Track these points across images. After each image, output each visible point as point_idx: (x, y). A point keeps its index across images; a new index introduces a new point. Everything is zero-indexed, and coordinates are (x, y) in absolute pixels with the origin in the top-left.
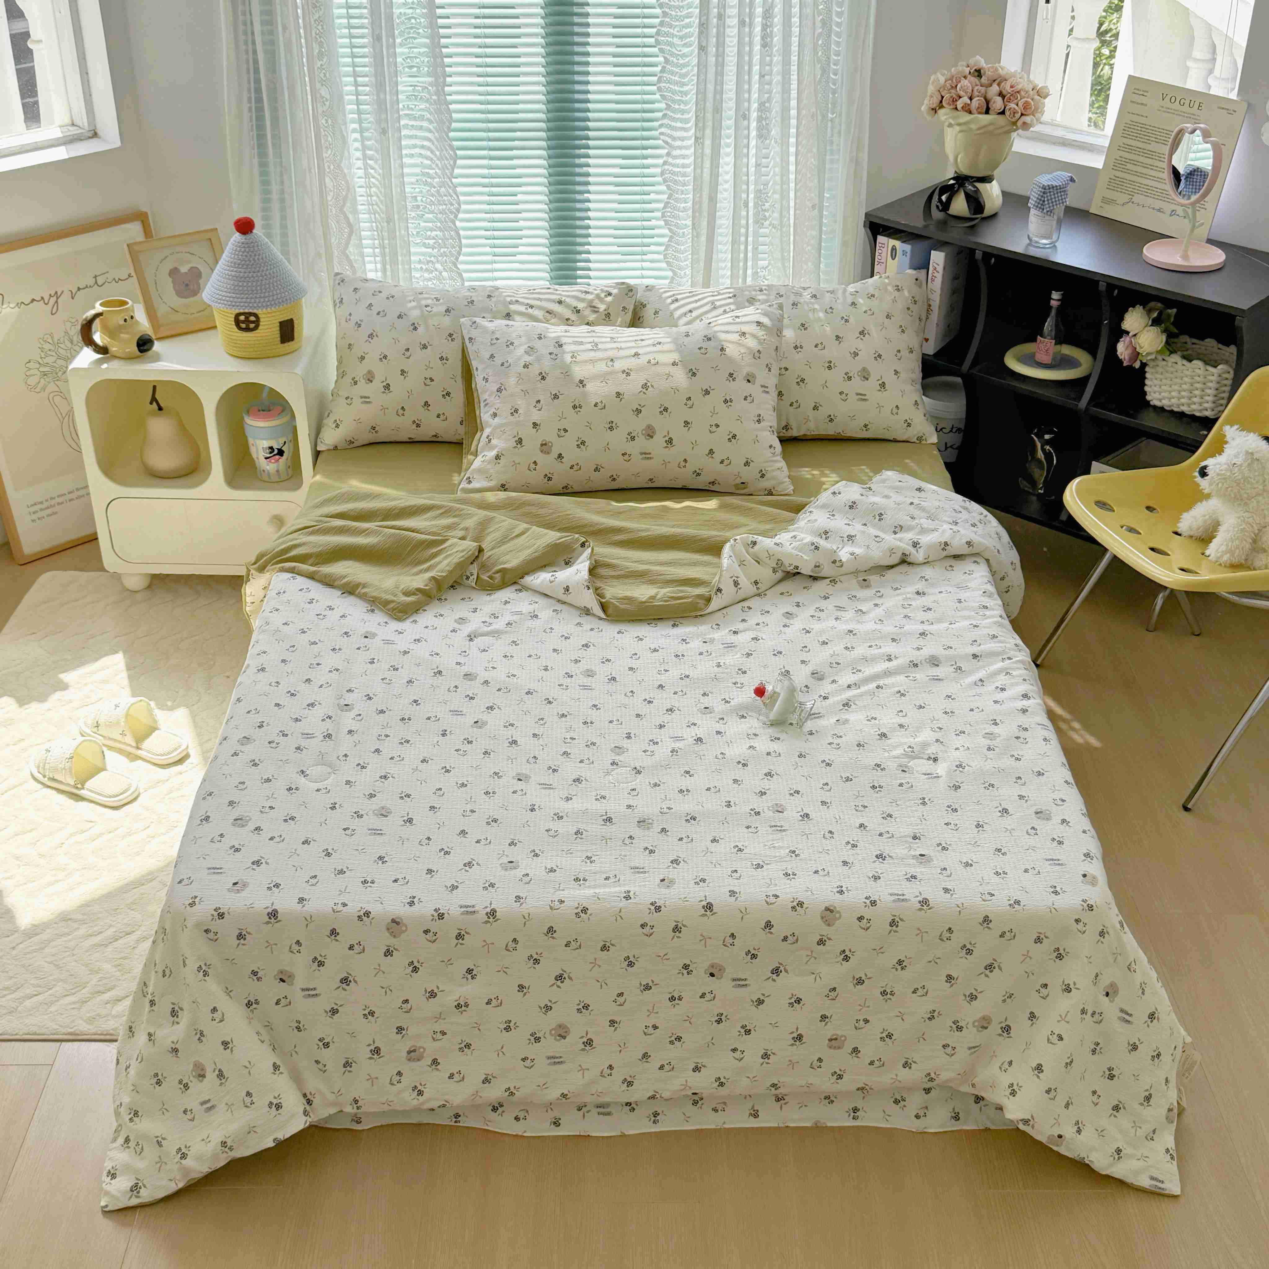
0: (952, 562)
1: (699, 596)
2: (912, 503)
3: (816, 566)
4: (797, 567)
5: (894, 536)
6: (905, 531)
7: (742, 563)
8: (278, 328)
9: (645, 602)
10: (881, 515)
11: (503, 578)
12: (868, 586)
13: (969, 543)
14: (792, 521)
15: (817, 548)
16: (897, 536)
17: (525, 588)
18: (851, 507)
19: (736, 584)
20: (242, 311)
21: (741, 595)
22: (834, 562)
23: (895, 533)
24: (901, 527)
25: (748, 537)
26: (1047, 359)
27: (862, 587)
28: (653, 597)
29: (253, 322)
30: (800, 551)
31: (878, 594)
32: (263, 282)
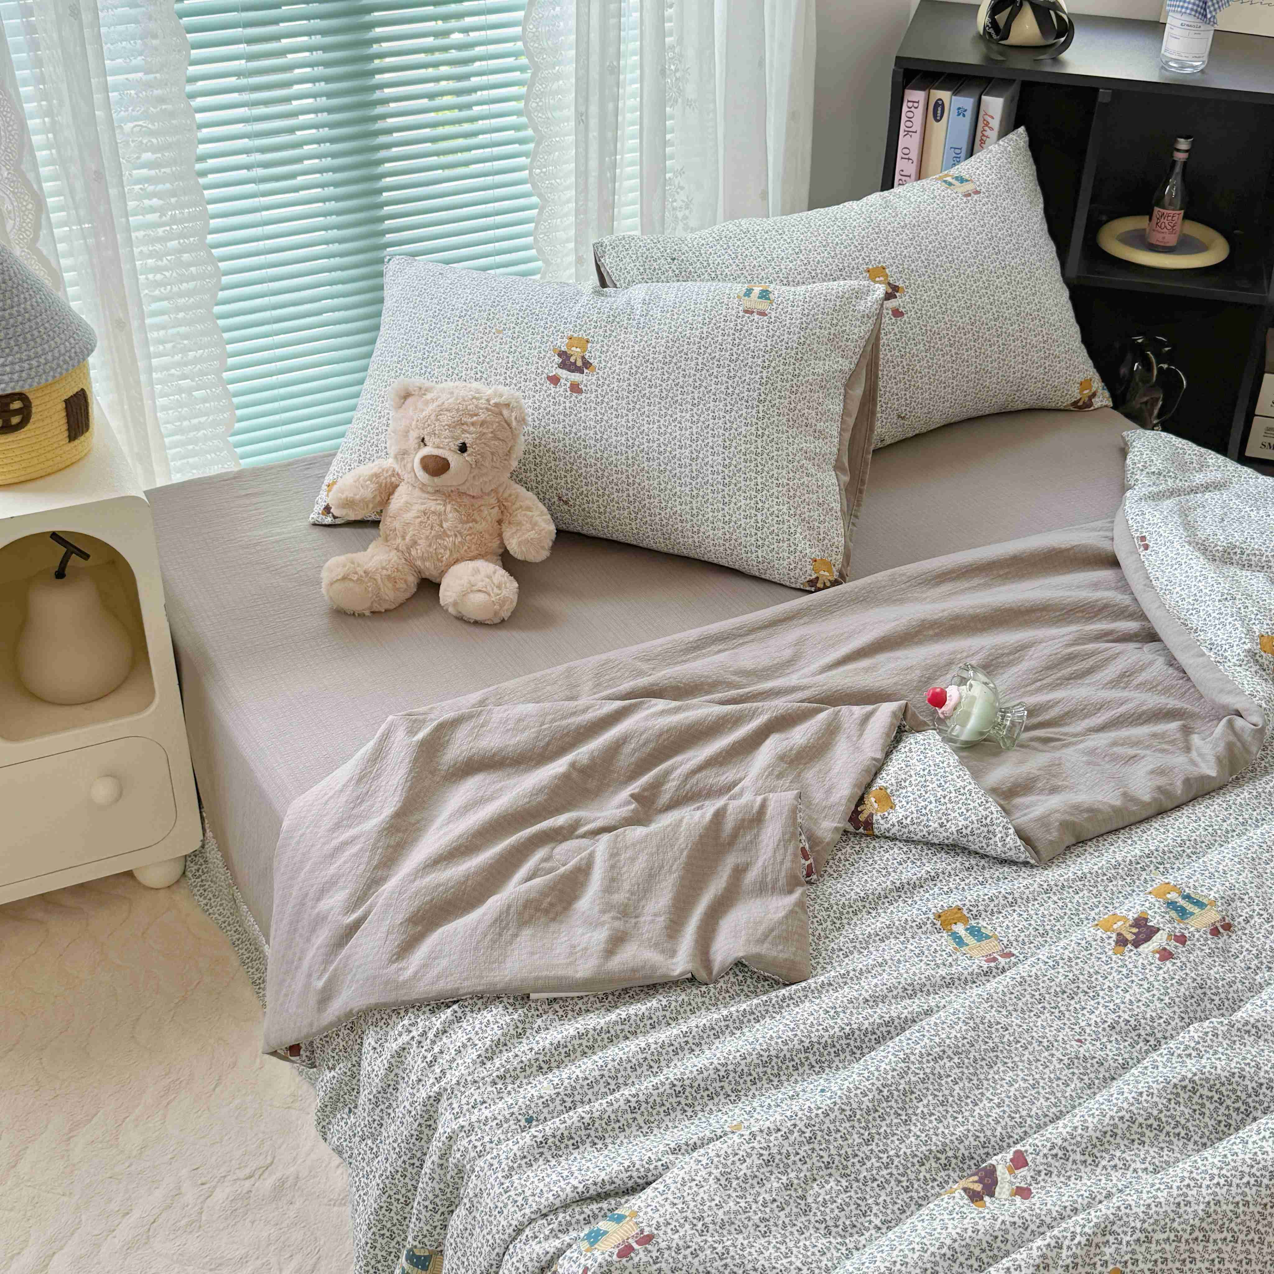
8: (64, 414)
26: (1171, 240)
29: (17, 412)
32: (27, 326)
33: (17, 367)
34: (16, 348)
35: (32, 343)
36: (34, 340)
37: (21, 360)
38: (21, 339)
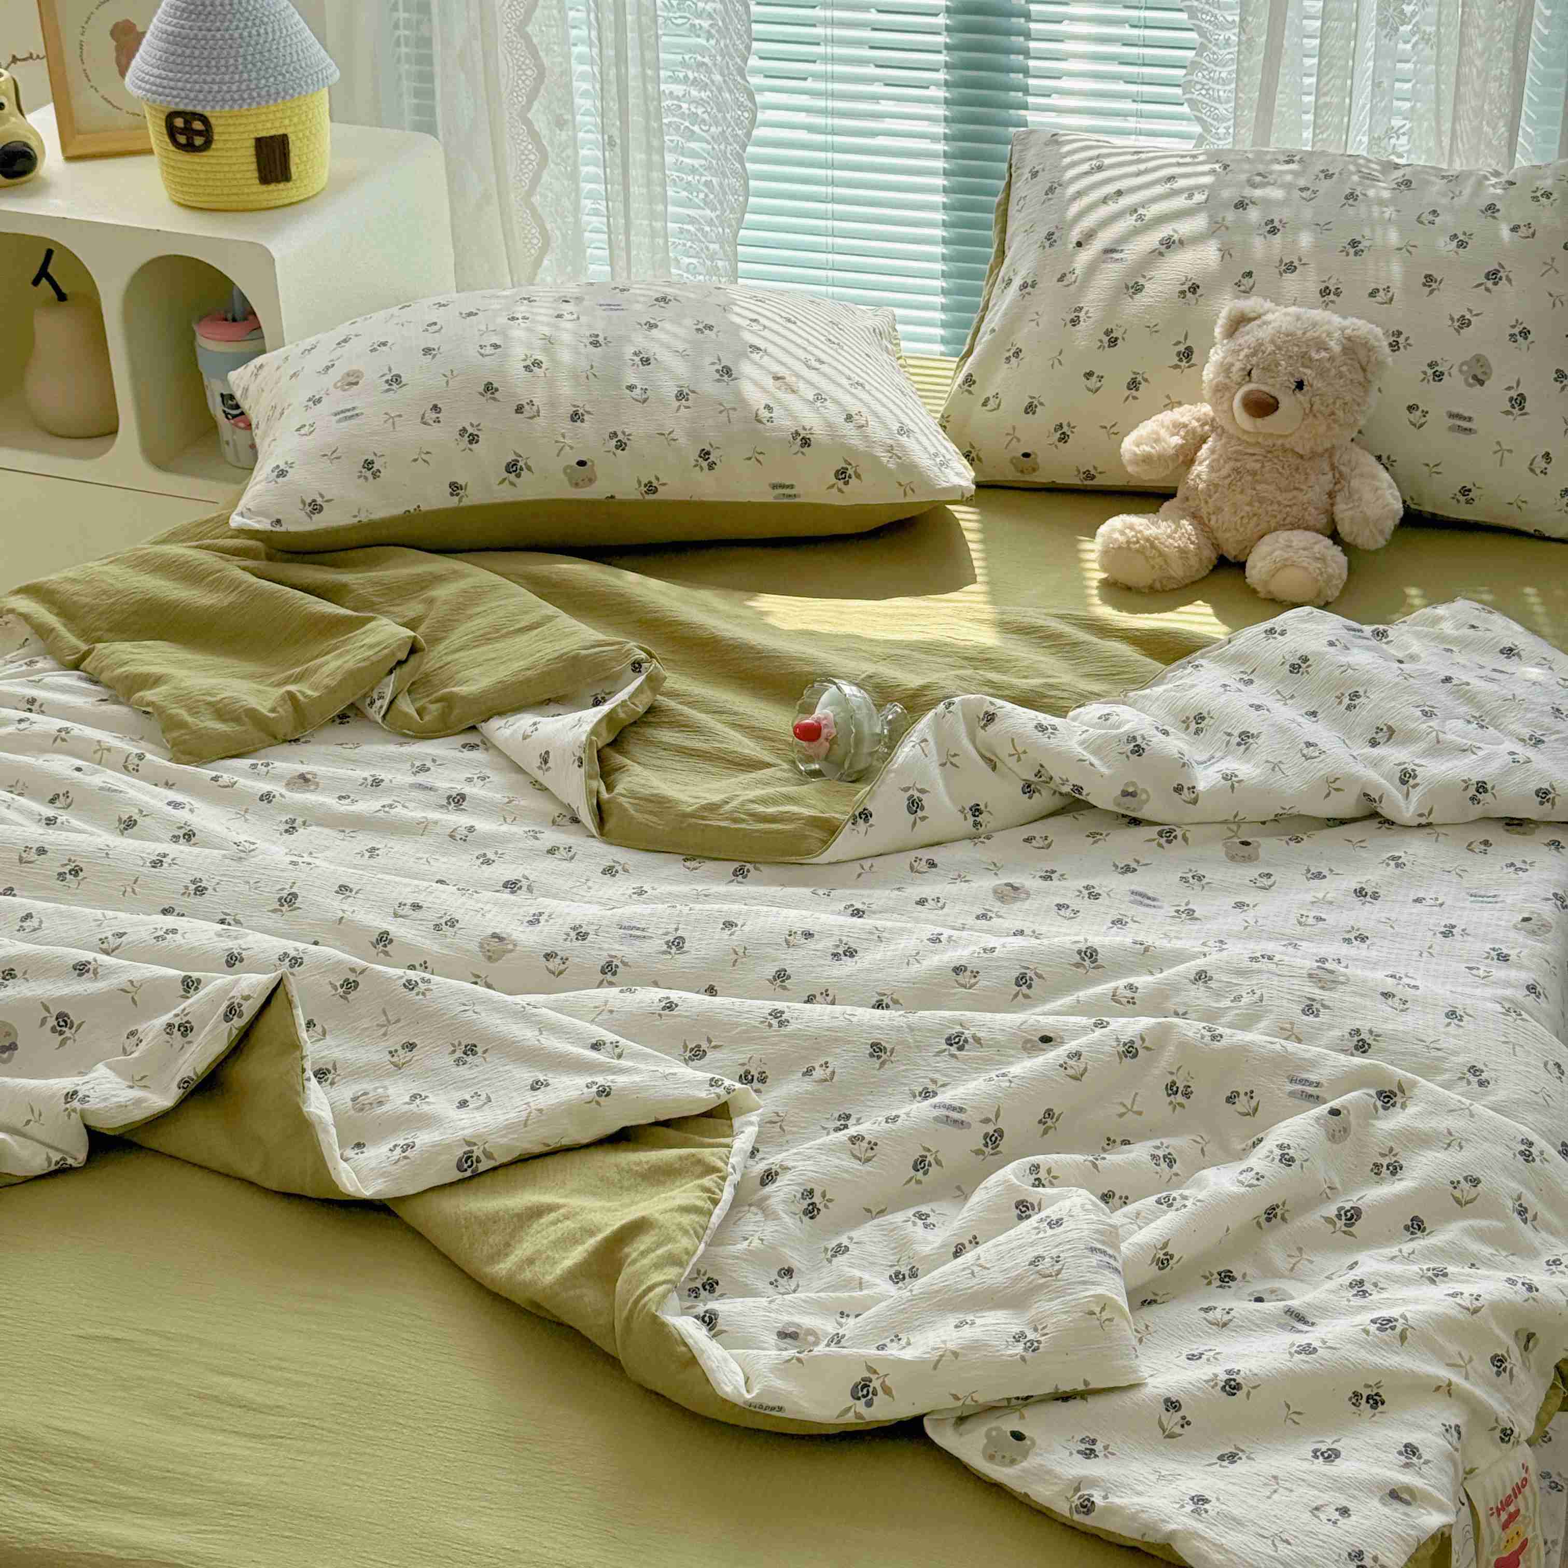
0: (1497, 834)
1: (814, 822)
2: (1448, 680)
3: (1125, 794)
4: (1079, 789)
5: (1368, 750)
6: (1397, 744)
7: (949, 761)
8: (252, 151)
9: (692, 815)
10: (1355, 695)
11: (444, 716)
12: (1249, 859)
13: (1543, 795)
14: (1143, 682)
15: (1138, 750)
16: (1376, 751)
17: (487, 744)
18: (1295, 669)
19: (914, 805)
20: (181, 107)
21: (924, 832)
22: (1179, 789)
23: (1374, 743)
24: (1391, 731)
25: (982, 702)
27: (1232, 858)
28: (713, 808)
29: (199, 133)
30: (1095, 753)
31: (1266, 882)
32: (225, 52)
33: (197, 87)
34: (205, 69)
35: (223, 69)
36: (227, 67)
37: (205, 82)
38: (213, 63)
